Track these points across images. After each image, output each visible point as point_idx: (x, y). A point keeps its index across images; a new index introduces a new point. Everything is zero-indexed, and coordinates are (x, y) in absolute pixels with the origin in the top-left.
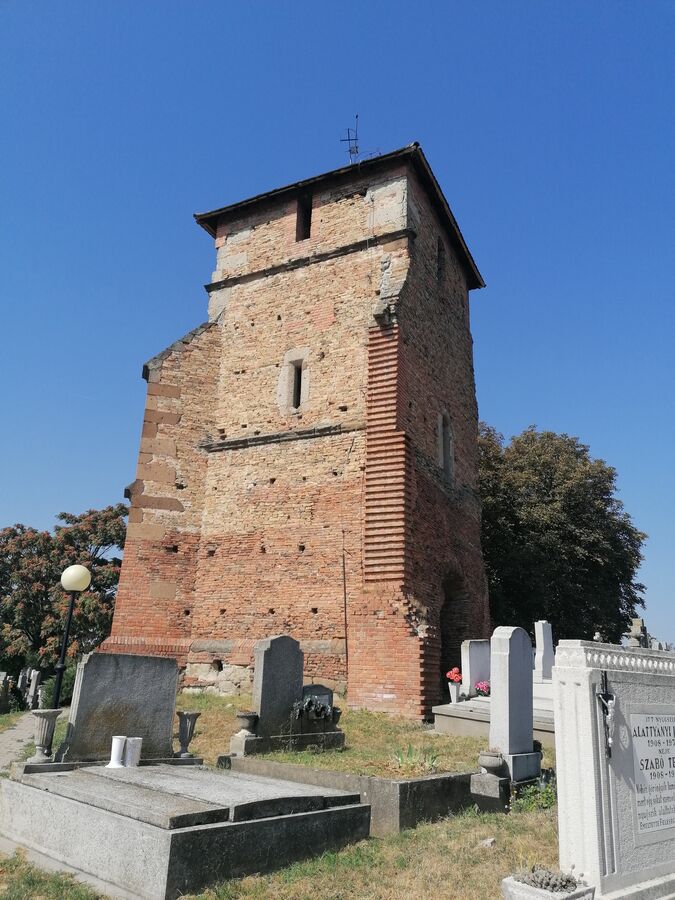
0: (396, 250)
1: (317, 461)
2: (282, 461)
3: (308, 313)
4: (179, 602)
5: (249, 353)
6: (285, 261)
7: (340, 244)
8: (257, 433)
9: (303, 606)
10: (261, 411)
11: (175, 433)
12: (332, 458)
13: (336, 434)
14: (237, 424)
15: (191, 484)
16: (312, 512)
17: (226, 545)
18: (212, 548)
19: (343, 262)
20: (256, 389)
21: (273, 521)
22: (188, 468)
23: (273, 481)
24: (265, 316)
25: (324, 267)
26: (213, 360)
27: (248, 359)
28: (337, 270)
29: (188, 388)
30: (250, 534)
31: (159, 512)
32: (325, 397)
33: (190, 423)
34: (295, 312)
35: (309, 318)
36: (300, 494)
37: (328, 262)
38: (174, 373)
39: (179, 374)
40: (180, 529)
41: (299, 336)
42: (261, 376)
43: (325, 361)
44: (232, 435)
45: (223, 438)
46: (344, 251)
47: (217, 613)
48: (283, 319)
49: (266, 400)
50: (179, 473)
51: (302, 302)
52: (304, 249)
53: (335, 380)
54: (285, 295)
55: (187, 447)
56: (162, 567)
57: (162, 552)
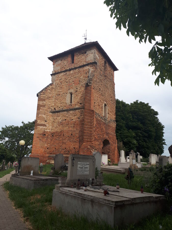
0: (92, 67)
1: (75, 116)
2: (68, 115)
3: (73, 81)
4: (46, 147)
5: (60, 90)
6: (68, 69)
7: (80, 65)
8: (62, 109)
9: (72, 147)
10: (63, 104)
11: (44, 109)
12: (78, 115)
13: (79, 109)
14: (58, 107)
15: (48, 121)
16: (74, 127)
17: (56, 134)
18: (53, 135)
19: (81, 69)
20: (62, 99)
21: (66, 129)
22: (47, 117)
23: (66, 120)
24: (64, 82)
25: (77, 70)
26: (52, 92)
27: (60, 92)
28: (80, 71)
29: (47, 99)
30: (61, 132)
31: (41, 127)
32: (77, 101)
33: (47, 107)
34: (70, 81)
36: (71, 123)
38: (44, 96)
40: (46, 131)
41: (71, 87)
42: (63, 96)
43: (77, 93)
44: (57, 109)
45: (55, 110)
46: (80, 67)
47: (54, 149)
48: (68, 83)
49: (64, 101)
50: (45, 118)
51: (72, 79)
52: (73, 66)
53: (79, 97)
54: (68, 77)
55: (47, 112)
56: (42, 139)
57: (42, 136)
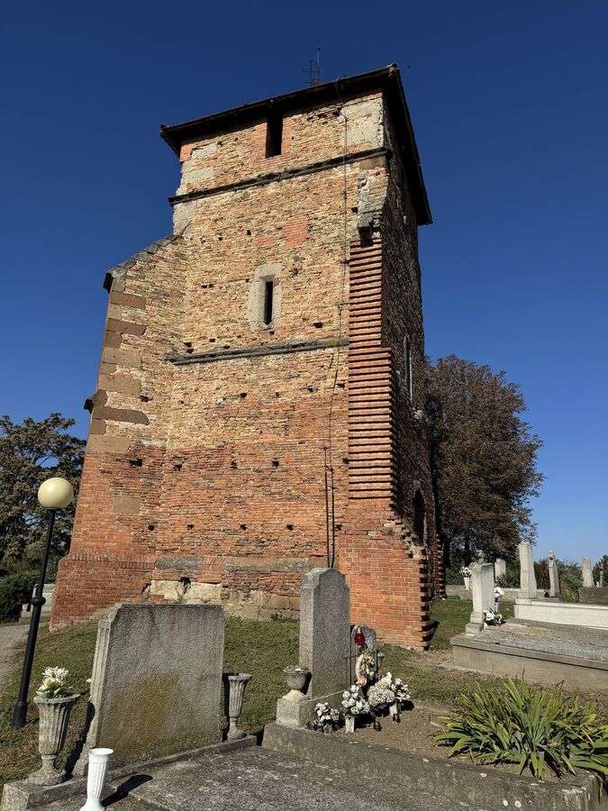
0: (373, 168)
1: (291, 377)
2: (253, 376)
3: (280, 229)
4: (144, 518)
5: (217, 267)
6: (254, 176)
7: (312, 161)
8: (227, 347)
9: (278, 522)
10: (230, 325)
11: (139, 345)
12: (307, 374)
13: (311, 350)
14: (204, 338)
15: (156, 397)
16: (286, 427)
17: (194, 460)
18: (178, 463)
19: (316, 178)
20: (224, 304)
21: (245, 435)
22: (153, 380)
23: (244, 395)
24: (233, 230)
25: (296, 183)
26: (178, 273)
27: (216, 273)
28: (311, 186)
29: (153, 299)
30: (220, 449)
31: (123, 425)
32: (299, 313)
33: (155, 335)
34: (266, 227)
35: (280, 233)
36: (273, 410)
37: (300, 178)
38: (138, 283)
39: (144, 285)
40: (146, 443)
41: (270, 252)
42: (230, 291)
43: (299, 278)
44: (199, 348)
45: (190, 351)
46: (317, 167)
47: (184, 529)
48: (253, 235)
49: (235, 314)
50: (144, 385)
51: (274, 217)
52: (276, 164)
53: (309, 297)
54: (255, 210)
55: (152, 359)
56: (126, 480)
57: (127, 465)
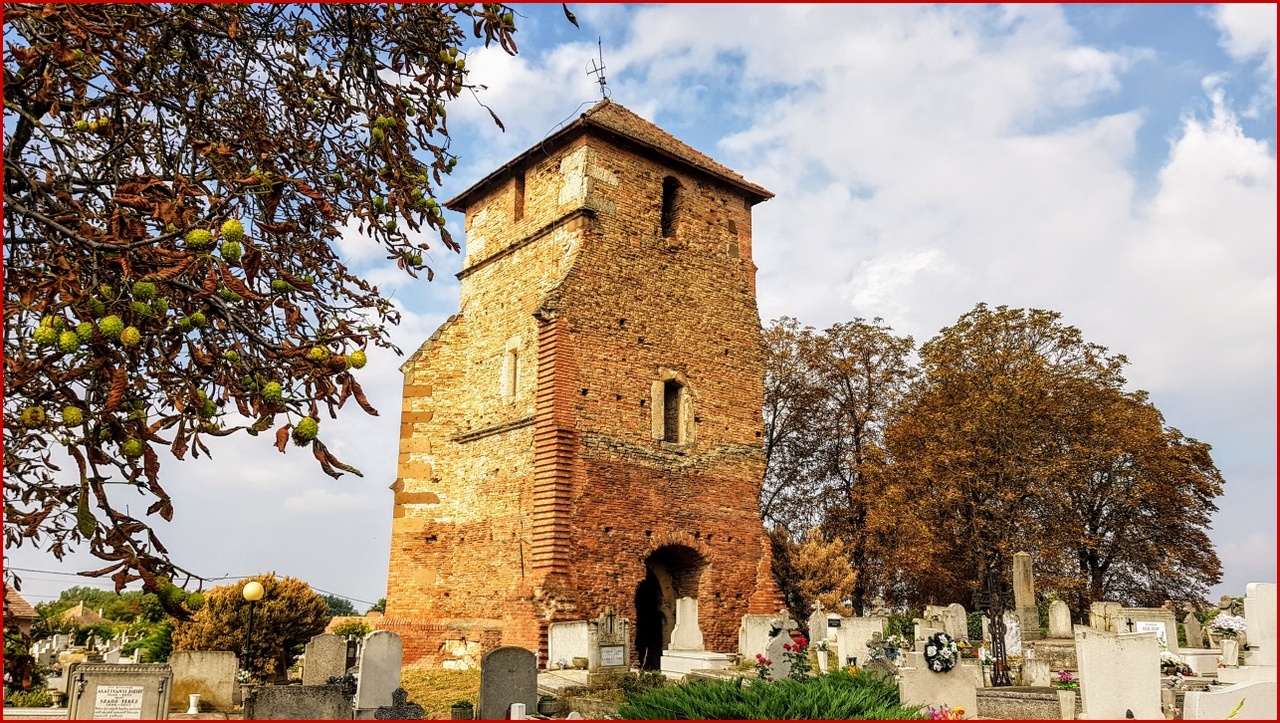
0: (575, 230)
1: (523, 451)
2: (502, 451)
3: (521, 300)
4: (440, 587)
5: (484, 343)
6: (508, 243)
7: (542, 224)
8: (489, 424)
10: (491, 401)
11: (428, 431)
14: (477, 415)
15: (445, 477)
16: (520, 500)
17: (470, 533)
18: (462, 536)
19: (543, 244)
20: (488, 380)
21: (498, 508)
22: (441, 462)
23: (497, 470)
24: (494, 304)
26: (459, 352)
27: (484, 348)
28: (538, 253)
29: (438, 384)
30: (484, 522)
31: (418, 507)
33: (441, 418)
34: (512, 299)
35: (521, 305)
36: (513, 484)
37: (533, 244)
38: (425, 372)
39: (430, 373)
40: (438, 520)
41: (514, 325)
42: (491, 367)
43: (531, 350)
44: (474, 426)
45: (469, 429)
47: (465, 595)
48: (505, 307)
49: (494, 390)
50: (434, 468)
51: (517, 288)
52: (519, 231)
54: (506, 281)
55: (440, 442)
56: (423, 555)
57: (423, 542)
